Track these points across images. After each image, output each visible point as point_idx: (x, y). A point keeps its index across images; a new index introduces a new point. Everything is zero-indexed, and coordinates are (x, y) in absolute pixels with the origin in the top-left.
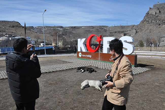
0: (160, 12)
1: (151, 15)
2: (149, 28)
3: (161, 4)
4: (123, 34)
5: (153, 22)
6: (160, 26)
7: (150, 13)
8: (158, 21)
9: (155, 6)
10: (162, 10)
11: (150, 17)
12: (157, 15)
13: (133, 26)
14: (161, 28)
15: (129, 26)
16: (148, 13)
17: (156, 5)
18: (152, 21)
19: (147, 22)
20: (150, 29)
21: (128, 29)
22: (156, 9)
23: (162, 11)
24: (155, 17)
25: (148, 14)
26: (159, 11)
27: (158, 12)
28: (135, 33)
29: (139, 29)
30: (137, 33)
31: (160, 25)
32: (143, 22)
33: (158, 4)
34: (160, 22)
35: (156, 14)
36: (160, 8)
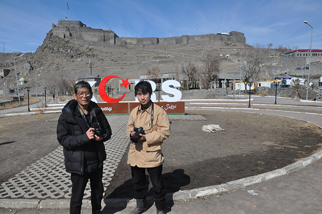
0: (71, 35)
1: (57, 39)
2: (55, 62)
3: (71, 21)
4: (2, 70)
5: (61, 50)
6: (73, 59)
7: (54, 34)
8: (69, 51)
9: (61, 22)
10: (74, 32)
11: (56, 42)
12: (66, 39)
13: (19, 55)
14: (75, 63)
15: (7, 54)
16: (50, 34)
17: (63, 21)
18: (58, 49)
19: (51, 51)
20: (57, 63)
21: (8, 61)
22: (65, 29)
23: (74, 35)
24: (63, 42)
25: (50, 36)
26: (68, 32)
27: (68, 34)
28: (29, 69)
29: (37, 62)
30: (33, 69)
31: (72, 57)
32: (42, 48)
33: (66, 21)
34: (72, 52)
35: (65, 37)
36: (70, 28)
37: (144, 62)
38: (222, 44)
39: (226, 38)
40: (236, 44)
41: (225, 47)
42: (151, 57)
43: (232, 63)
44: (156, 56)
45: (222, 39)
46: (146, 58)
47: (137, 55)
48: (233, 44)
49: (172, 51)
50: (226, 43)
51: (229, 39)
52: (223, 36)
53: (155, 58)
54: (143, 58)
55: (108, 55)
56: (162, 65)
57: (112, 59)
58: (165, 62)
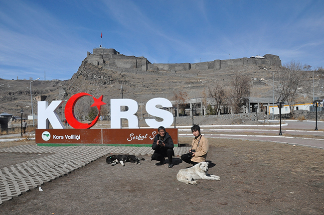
0: (104, 62)
1: (91, 66)
2: (88, 88)
3: (104, 49)
4: (40, 97)
5: (95, 77)
6: (106, 85)
7: (88, 62)
8: (102, 77)
9: (96, 51)
10: (108, 59)
11: (90, 69)
12: (100, 66)
13: (58, 82)
14: (108, 89)
15: (48, 82)
16: (85, 62)
17: (98, 49)
18: (92, 76)
19: (85, 78)
20: (90, 90)
21: (47, 88)
22: (99, 57)
23: (107, 62)
24: (97, 69)
25: (85, 64)
26: (102, 60)
27: (101, 61)
28: (63, 95)
29: (71, 89)
30: (67, 95)
31: (105, 83)
32: (77, 76)
33: (100, 49)
34: (105, 78)
35: (98, 64)
36: (104, 56)
37: (176, 87)
38: (256, 67)
39: (260, 62)
40: (271, 67)
41: (259, 71)
42: (183, 83)
43: (267, 87)
44: (188, 81)
45: (255, 63)
46: (178, 84)
47: (169, 80)
48: (267, 67)
49: (204, 76)
50: (260, 67)
51: (263, 63)
52: (257, 59)
53: (187, 83)
54: (175, 84)
55: (140, 81)
56: (194, 90)
57: (144, 84)
58: (197, 87)
